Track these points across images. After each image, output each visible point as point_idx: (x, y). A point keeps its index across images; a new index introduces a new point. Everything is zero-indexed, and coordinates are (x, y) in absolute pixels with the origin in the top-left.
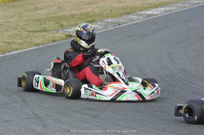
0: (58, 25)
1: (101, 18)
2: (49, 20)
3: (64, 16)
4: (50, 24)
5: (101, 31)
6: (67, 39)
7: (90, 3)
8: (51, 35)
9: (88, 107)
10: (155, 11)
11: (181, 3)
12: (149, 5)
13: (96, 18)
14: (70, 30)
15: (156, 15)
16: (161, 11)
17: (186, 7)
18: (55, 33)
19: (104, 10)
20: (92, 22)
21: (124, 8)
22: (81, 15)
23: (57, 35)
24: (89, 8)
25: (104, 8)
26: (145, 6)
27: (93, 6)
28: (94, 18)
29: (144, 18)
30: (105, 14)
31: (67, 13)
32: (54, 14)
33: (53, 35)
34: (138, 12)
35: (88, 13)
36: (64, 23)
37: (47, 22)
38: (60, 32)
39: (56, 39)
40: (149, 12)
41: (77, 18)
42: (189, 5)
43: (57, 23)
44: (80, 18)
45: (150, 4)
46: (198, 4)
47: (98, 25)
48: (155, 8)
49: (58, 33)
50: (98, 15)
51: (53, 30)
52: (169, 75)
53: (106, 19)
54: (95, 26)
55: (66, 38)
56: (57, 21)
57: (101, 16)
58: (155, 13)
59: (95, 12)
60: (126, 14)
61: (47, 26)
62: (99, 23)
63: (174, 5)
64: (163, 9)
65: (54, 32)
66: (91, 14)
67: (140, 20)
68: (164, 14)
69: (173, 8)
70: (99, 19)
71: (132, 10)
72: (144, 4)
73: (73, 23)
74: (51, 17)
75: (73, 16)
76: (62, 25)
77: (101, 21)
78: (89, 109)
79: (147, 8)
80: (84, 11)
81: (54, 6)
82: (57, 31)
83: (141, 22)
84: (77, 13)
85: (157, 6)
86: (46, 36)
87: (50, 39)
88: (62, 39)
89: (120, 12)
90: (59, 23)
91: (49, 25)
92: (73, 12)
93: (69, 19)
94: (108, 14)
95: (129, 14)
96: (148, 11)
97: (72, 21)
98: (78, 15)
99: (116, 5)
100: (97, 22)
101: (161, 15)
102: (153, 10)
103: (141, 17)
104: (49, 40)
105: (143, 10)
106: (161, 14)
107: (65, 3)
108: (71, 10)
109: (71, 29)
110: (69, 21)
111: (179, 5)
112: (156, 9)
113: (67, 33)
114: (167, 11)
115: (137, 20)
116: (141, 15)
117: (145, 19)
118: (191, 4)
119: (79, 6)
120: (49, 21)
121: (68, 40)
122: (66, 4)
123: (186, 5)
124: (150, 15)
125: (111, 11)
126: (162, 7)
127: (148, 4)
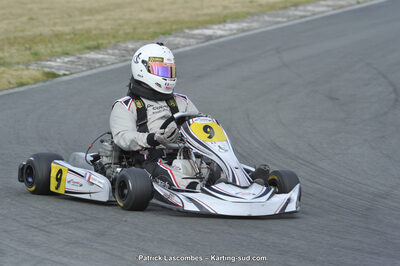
0: (28, 52)
1: (113, 41)
2: (11, 42)
3: (41, 35)
4: (13, 50)
5: (112, 67)
6: (44, 81)
7: (92, 12)
8: (14, 73)
9: (85, 214)
10: (219, 29)
11: (270, 16)
12: (208, 18)
13: (105, 42)
14: (53, 64)
15: (221, 37)
16: (231, 30)
17: (279, 23)
18: (23, 70)
19: (120, 25)
20: (97, 48)
21: (159, 23)
22: (75, 35)
23: (26, 72)
24: (90, 20)
25: (121, 22)
26: (200, 19)
27: (99, 17)
28: (100, 41)
29: (198, 43)
30: (121, 32)
31: (46, 31)
32: (23, 31)
33: (19, 73)
34: (187, 31)
35: (88, 31)
36: (41, 49)
37: (6, 48)
38: (33, 67)
39: (24, 81)
40: (208, 32)
41: (66, 40)
42: (285, 20)
43: (26, 49)
44: (71, 39)
45: (210, 15)
46: (302, 17)
47: (108, 54)
48: (220, 23)
49: (28, 69)
50: (108, 35)
51: (18, 63)
52: (245, 154)
53: (124, 43)
54: (100, 56)
55: (45, 78)
56: (27, 46)
57: (114, 37)
58: (220, 33)
59: (102, 30)
60: (163, 34)
61: (7, 54)
62: (110, 51)
63: (256, 18)
64: (234, 26)
65: (21, 66)
66: (94, 32)
67: (190, 45)
68: (236, 36)
69: (255, 25)
70: (110, 43)
71: (174, 27)
72: (198, 15)
73: (59, 50)
74: (15, 38)
75: (58, 36)
76: (36, 54)
77: (115, 47)
78: (86, 220)
79: (205, 24)
80: (80, 27)
81: (21, 16)
82: (27, 65)
83: (192, 50)
84: (67, 29)
85: (222, 20)
86: (5, 75)
87: (13, 81)
88: (36, 81)
89: (151, 30)
90: (30, 49)
91: (11, 53)
92: (59, 29)
93: (50, 42)
94: (127, 34)
95: (170, 34)
96: (207, 28)
97: (56, 45)
98: (69, 34)
99: (142, 16)
100: (106, 48)
101: (232, 37)
102: (216, 27)
103: (192, 41)
104: (9, 83)
105: (197, 28)
106: (231, 35)
107: (43, 9)
108: (55, 24)
109: (55, 61)
110: (50, 45)
111: (267, 18)
112: (221, 26)
113: (47, 70)
114: (243, 30)
115: (185, 46)
116: (193, 37)
117: (201, 45)
118: (289, 17)
119: (70, 16)
120: (11, 44)
121: (48, 83)
122: (46, 12)
123: (279, 19)
124: (209, 38)
125: (135, 29)
126: (232, 22)
127: (205, 15)
